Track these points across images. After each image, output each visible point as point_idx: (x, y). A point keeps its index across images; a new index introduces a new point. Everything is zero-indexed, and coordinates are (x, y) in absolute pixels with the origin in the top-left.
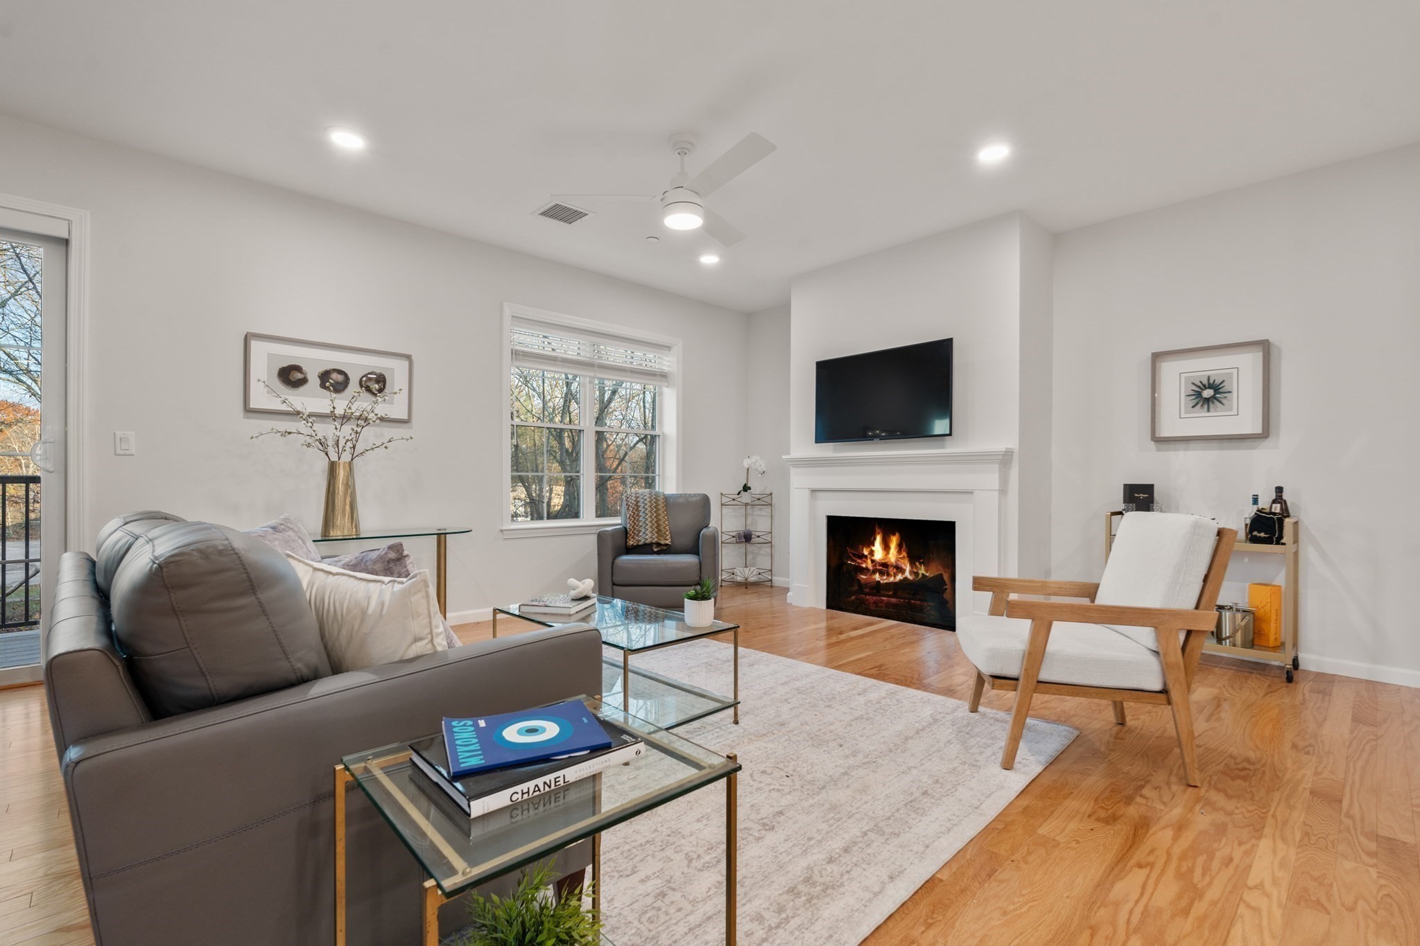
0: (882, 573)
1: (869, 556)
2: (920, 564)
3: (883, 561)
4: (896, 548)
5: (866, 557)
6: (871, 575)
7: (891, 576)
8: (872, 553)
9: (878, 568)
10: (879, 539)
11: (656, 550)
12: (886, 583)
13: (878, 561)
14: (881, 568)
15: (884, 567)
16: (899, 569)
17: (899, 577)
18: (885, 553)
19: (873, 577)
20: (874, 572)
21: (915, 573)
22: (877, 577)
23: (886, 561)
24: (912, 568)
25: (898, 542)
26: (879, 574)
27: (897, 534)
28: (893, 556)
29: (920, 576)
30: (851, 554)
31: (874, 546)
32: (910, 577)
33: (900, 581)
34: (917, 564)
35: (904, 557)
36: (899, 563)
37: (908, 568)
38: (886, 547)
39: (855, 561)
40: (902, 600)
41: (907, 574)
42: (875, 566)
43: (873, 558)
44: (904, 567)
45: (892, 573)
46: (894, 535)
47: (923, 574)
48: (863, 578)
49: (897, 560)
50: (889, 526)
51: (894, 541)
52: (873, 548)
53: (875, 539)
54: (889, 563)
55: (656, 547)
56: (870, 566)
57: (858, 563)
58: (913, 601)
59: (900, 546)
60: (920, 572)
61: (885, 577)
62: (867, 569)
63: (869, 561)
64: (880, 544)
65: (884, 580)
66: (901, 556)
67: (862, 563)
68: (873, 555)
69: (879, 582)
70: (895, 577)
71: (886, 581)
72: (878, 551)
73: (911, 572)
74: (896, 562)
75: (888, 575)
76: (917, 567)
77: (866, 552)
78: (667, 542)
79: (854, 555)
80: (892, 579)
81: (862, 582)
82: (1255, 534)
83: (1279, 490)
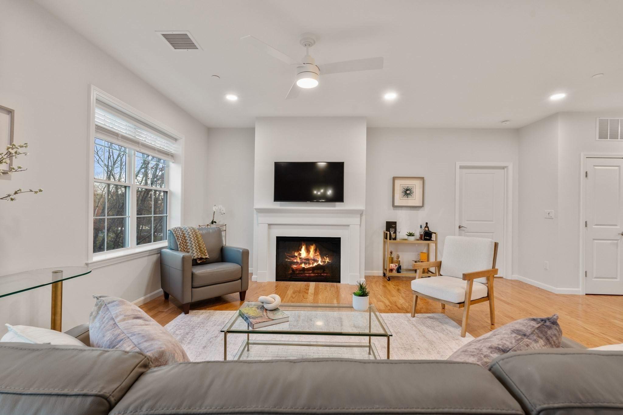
0: (305, 263)
1: (298, 256)
2: (326, 257)
3: (306, 258)
4: (314, 251)
5: (297, 257)
6: (299, 265)
7: (311, 264)
8: (300, 254)
9: (303, 261)
10: (304, 248)
11: (199, 262)
12: (309, 268)
13: (304, 258)
14: (305, 261)
15: (307, 260)
16: (315, 261)
17: (315, 264)
18: (307, 254)
19: (301, 266)
20: (301, 263)
21: (323, 262)
22: (303, 265)
23: (308, 257)
24: (322, 259)
25: (315, 248)
26: (304, 264)
27: (314, 245)
28: (312, 254)
29: (326, 262)
30: (287, 256)
31: (301, 251)
32: (321, 264)
33: (316, 266)
34: (325, 257)
35: (318, 255)
36: (315, 258)
37: (320, 260)
38: (308, 251)
39: (289, 259)
40: (317, 274)
41: (320, 263)
42: (302, 260)
43: (300, 257)
44: (318, 259)
45: (312, 263)
46: (312, 245)
47: (328, 262)
48: (295, 267)
49: (314, 256)
50: (308, 241)
51: (312, 249)
52: (301, 252)
53: (302, 248)
54: (309, 258)
55: (199, 260)
56: (299, 260)
57: (292, 260)
58: (322, 274)
59: (315, 250)
60: (326, 261)
61: (307, 265)
62: (297, 262)
63: (298, 259)
64: (304, 250)
65: (307, 266)
66: (316, 255)
67: (294, 260)
68: (301, 256)
69: (304, 268)
70: (313, 264)
71: (308, 267)
72: (303, 253)
73: (321, 262)
74: (313, 258)
75: (309, 264)
76: (324, 259)
77: (296, 254)
78: (207, 257)
79: (289, 256)
80: (311, 266)
81: (294, 269)
82: (426, 237)
83: (427, 223)
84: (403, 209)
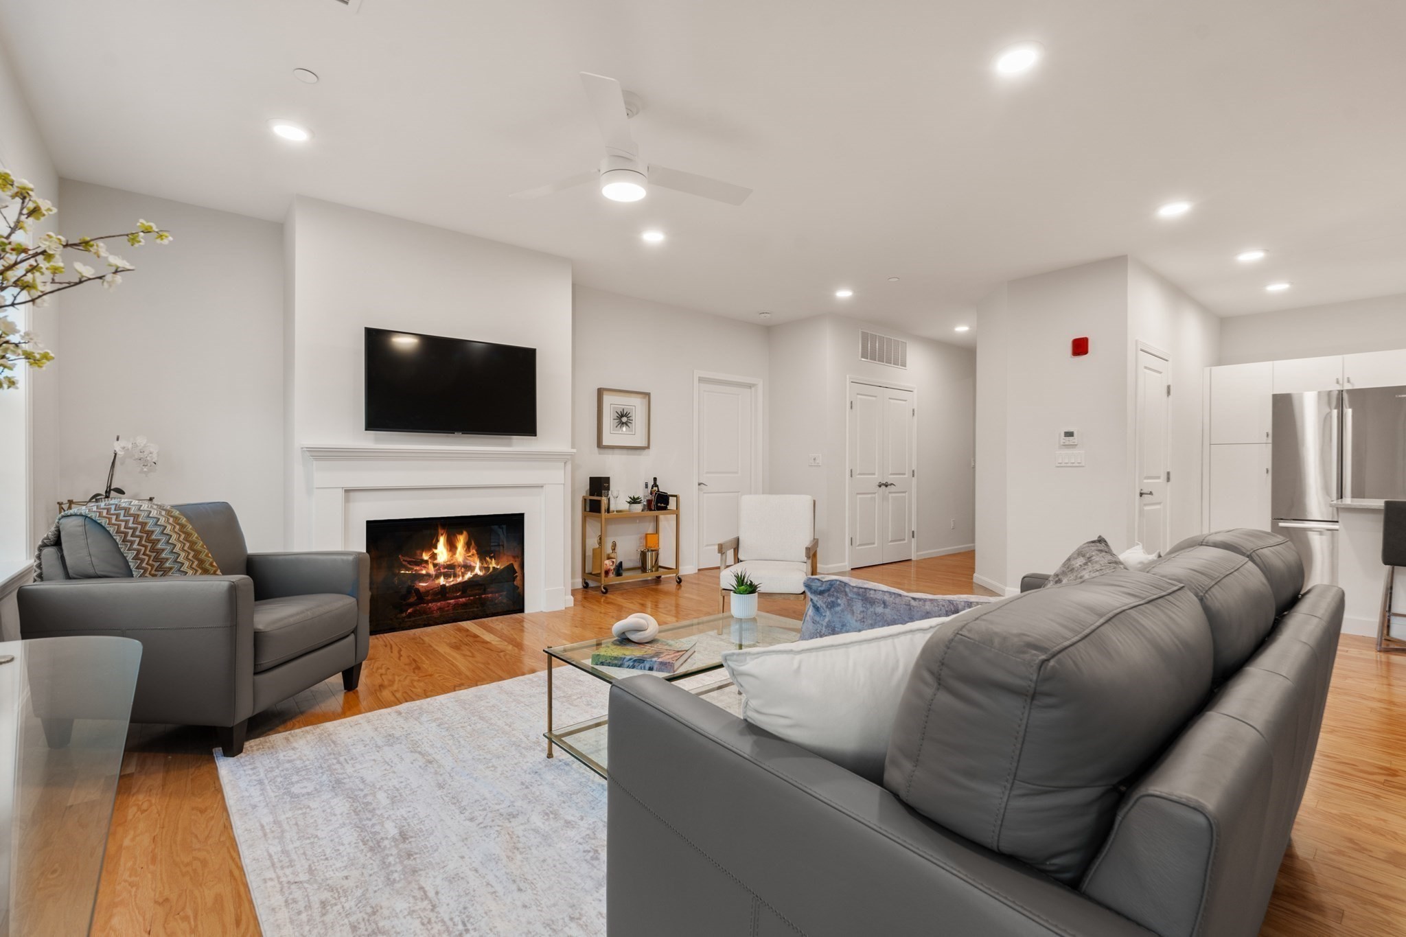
0: (447, 576)
1: (430, 561)
2: (491, 558)
3: (448, 563)
4: (464, 547)
5: (426, 562)
6: (433, 580)
7: (459, 576)
8: (434, 556)
9: (442, 571)
10: (442, 540)
12: (454, 585)
13: (443, 564)
14: (446, 570)
15: (450, 569)
16: (468, 568)
17: (469, 575)
18: (451, 554)
19: (437, 582)
20: (437, 576)
21: (485, 568)
22: (442, 581)
23: (452, 562)
24: (482, 564)
25: (466, 541)
26: (444, 577)
27: (465, 533)
28: (460, 555)
29: (491, 569)
30: (404, 563)
31: (436, 548)
32: (480, 573)
33: (470, 580)
34: (488, 559)
35: (473, 555)
36: (468, 562)
37: (477, 564)
38: (452, 547)
39: (408, 569)
40: (472, 598)
41: (478, 571)
42: (439, 569)
43: (435, 562)
44: (473, 564)
45: (460, 573)
46: (461, 533)
47: (494, 568)
48: (423, 587)
49: (465, 559)
50: (453, 525)
51: (461, 541)
52: (435, 551)
53: (438, 541)
54: (456, 564)
56: (431, 570)
57: (416, 570)
58: (483, 596)
59: (468, 546)
60: (491, 566)
61: (452, 579)
62: (428, 575)
63: (431, 566)
64: (444, 545)
65: (451, 581)
66: (470, 554)
67: (422, 570)
68: (436, 559)
69: (444, 585)
70: (463, 576)
71: (452, 583)
72: (442, 553)
73: (481, 569)
74: (464, 562)
75: (455, 576)
76: (487, 562)
77: (426, 557)
79: (409, 562)
80: (460, 580)
81: (421, 590)
82: (659, 505)
83: (655, 479)
84: (616, 451)
